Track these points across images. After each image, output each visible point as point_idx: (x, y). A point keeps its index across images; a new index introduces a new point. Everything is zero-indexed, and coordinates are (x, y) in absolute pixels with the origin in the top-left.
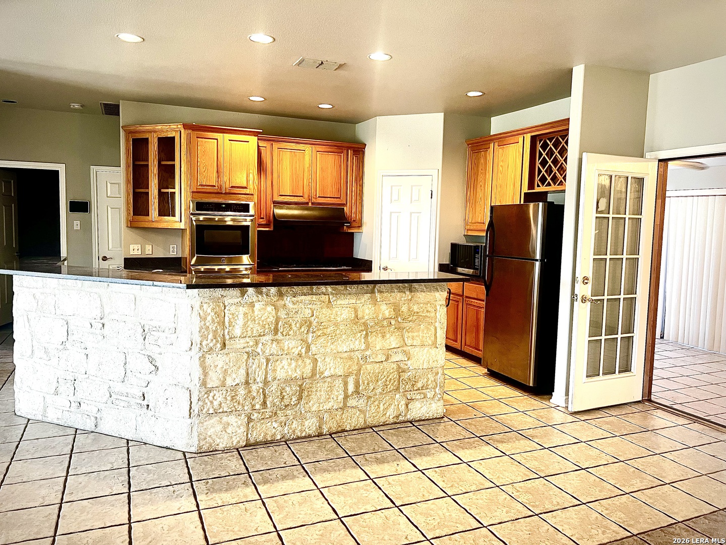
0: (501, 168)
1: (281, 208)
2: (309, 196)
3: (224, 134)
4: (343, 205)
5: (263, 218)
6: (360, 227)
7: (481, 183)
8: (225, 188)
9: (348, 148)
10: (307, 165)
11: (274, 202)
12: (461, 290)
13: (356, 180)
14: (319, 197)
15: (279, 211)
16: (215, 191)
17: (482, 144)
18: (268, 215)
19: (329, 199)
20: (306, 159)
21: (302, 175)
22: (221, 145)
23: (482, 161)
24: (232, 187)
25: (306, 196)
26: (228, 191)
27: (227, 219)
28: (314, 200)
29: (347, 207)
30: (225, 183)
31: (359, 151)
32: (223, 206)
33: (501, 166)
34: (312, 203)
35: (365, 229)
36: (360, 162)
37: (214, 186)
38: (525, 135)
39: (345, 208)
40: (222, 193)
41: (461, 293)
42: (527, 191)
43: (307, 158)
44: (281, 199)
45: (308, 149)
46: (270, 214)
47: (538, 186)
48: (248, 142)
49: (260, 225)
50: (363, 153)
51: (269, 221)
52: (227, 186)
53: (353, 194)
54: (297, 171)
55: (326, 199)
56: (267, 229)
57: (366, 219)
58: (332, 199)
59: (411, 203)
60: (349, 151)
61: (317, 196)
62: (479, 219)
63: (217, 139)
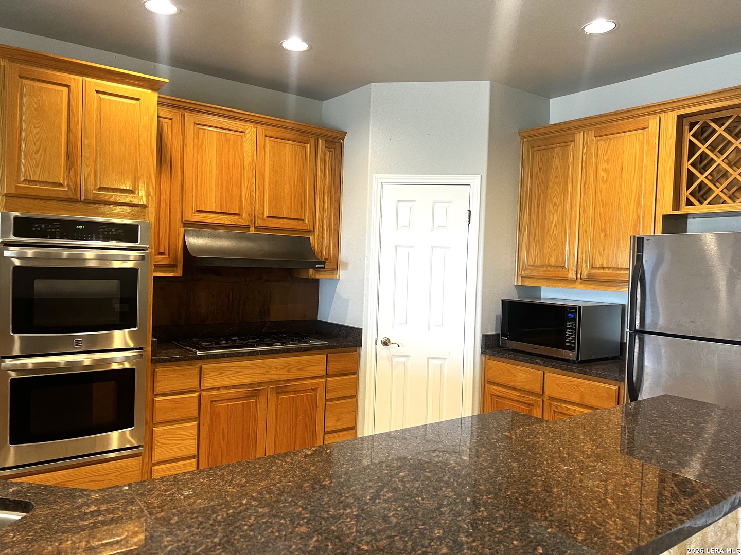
0: (603, 174)
1: (200, 235)
2: (250, 215)
3: (85, 78)
4: (309, 232)
5: (163, 254)
6: (335, 269)
7: (555, 200)
8: (86, 191)
9: (317, 136)
10: (248, 160)
11: (187, 224)
12: (539, 385)
13: (330, 191)
14: (268, 217)
15: (195, 241)
16: (62, 196)
17: (555, 136)
18: (173, 247)
19: (285, 220)
20: (247, 148)
21: (239, 176)
22: (78, 99)
23: (557, 162)
24: (101, 189)
25: (245, 215)
26: (91, 197)
27: (89, 255)
28: (259, 222)
29: (314, 236)
30: (86, 180)
31: (335, 142)
32: (80, 227)
33: (605, 170)
34: (256, 228)
35: (342, 274)
36: (337, 161)
37: (61, 185)
38: (663, 115)
39: (312, 238)
40: (77, 201)
41: (539, 391)
42: (670, 212)
43: (249, 147)
44: (198, 218)
45: (250, 130)
46: (176, 245)
47: (689, 203)
48: (138, 100)
49: (158, 267)
50: (341, 146)
51: (175, 259)
52: (91, 186)
53: (325, 215)
54: (230, 167)
55: (281, 221)
56: (171, 275)
57: (344, 255)
58: (291, 221)
59: (433, 230)
60: (320, 141)
61: (265, 216)
62: (553, 260)
63: (68, 86)
